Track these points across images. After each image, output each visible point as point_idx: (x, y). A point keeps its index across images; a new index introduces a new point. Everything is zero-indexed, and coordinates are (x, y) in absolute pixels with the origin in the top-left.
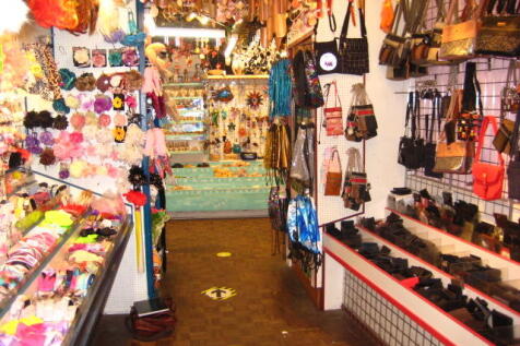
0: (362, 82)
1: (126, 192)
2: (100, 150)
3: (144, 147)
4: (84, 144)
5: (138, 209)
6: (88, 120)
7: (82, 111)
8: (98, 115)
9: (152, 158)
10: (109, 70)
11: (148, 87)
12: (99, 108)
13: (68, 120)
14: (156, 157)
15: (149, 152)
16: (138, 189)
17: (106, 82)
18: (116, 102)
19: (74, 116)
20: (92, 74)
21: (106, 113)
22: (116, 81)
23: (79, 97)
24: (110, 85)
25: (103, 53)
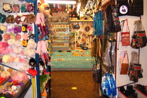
0: (139, 19)
1: (28, 70)
2: (16, 50)
3: (36, 49)
4: (9, 48)
5: (34, 77)
6: (11, 36)
7: (8, 33)
8: (15, 35)
9: (39, 54)
10: (20, 14)
11: (38, 22)
12: (16, 31)
13: (3, 36)
14: (42, 54)
15: (38, 52)
16: (34, 68)
17: (19, 19)
18: (23, 29)
19: (5, 35)
20: (13, 16)
21: (19, 33)
22: (23, 19)
23: (7, 26)
24: (20, 21)
25: (18, 6)
